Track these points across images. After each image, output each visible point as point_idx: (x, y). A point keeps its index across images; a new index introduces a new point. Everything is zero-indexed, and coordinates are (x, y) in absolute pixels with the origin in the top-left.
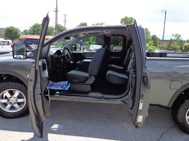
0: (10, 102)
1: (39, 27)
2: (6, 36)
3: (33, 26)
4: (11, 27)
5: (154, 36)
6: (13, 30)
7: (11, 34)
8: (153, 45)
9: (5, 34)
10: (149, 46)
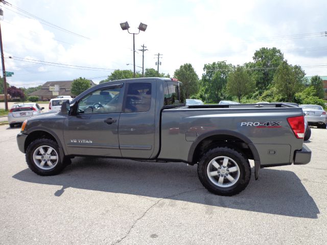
0: (44, 158)
1: (121, 75)
2: (73, 93)
3: (113, 74)
4: (81, 78)
5: (316, 79)
6: (83, 83)
7: (79, 89)
8: (314, 95)
9: (72, 90)
10: (306, 97)
